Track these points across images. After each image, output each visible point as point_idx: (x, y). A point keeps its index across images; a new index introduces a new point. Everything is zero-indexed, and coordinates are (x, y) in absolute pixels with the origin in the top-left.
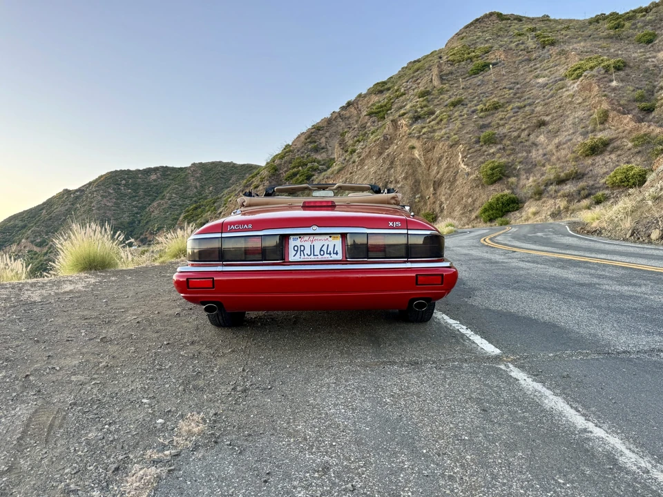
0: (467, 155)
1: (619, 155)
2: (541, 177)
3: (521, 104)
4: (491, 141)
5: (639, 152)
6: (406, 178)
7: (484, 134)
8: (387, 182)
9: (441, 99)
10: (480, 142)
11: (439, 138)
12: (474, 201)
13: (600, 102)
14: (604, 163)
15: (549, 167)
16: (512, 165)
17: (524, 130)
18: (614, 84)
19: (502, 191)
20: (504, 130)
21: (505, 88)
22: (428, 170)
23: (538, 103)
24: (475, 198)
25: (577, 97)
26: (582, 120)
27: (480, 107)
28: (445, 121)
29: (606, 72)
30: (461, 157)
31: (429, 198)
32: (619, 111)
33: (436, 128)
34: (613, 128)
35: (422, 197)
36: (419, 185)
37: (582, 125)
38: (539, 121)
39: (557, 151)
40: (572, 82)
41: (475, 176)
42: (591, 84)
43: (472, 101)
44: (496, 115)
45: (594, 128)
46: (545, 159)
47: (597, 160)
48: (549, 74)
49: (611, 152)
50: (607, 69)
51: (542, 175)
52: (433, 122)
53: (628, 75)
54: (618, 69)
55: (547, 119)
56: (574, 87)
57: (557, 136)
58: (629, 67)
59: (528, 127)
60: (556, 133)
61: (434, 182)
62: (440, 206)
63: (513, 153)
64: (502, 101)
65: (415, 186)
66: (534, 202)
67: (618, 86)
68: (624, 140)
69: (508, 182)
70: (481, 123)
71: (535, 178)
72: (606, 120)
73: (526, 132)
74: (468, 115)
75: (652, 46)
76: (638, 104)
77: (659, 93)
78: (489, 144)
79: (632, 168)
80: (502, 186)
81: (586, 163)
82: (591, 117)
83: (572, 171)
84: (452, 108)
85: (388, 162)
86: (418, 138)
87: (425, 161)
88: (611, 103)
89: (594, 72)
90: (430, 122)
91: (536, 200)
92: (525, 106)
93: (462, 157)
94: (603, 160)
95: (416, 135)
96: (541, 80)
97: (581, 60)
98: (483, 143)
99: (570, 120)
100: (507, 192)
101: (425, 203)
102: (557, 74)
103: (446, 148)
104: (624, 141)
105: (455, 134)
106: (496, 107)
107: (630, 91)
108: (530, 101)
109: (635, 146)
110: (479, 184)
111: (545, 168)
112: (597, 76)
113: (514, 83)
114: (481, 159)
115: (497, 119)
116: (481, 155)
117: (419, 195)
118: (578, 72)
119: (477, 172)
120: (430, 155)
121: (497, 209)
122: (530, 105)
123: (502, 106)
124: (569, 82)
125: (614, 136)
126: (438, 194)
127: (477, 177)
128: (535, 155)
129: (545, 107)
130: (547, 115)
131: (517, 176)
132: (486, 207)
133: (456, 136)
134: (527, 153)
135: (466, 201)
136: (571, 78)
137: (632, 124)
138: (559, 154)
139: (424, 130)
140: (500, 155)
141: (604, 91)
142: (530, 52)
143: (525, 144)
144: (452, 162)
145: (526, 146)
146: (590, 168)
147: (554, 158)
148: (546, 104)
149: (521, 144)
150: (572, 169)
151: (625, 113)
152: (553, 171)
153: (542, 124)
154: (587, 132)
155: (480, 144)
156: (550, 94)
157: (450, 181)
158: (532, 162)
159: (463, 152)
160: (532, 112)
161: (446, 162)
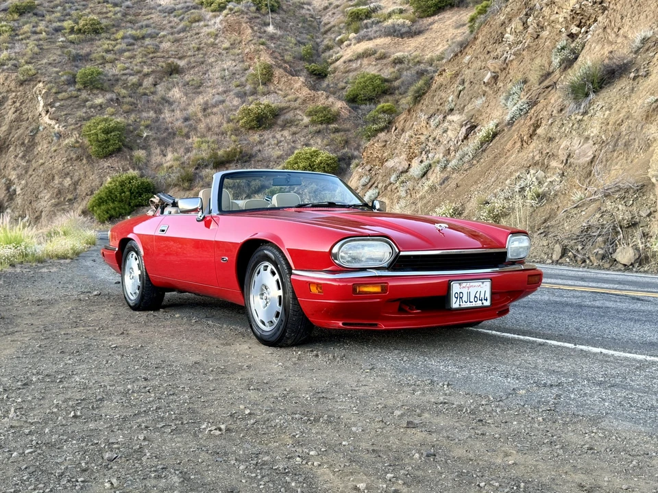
0: (54, 102)
1: (294, 133)
2: (185, 153)
3: (138, 33)
4: (94, 84)
5: (319, 132)
7: (82, 70)
10: (75, 82)
12: (75, 184)
13: (257, 51)
14: (276, 142)
15: (196, 139)
16: (135, 129)
17: (147, 75)
18: (271, 29)
19: (125, 170)
20: (113, 70)
21: (107, 2)
23: (164, 36)
24: (76, 178)
25: (221, 39)
26: (234, 74)
27: (67, 24)
29: (258, 9)
30: (42, 103)
32: (285, 69)
34: (280, 92)
37: (235, 82)
38: (169, 65)
39: (205, 116)
40: (211, 14)
41: (73, 140)
42: (240, 23)
43: (53, 12)
44: (98, 43)
45: (255, 88)
46: (186, 126)
47: (266, 137)
49: (283, 127)
50: (258, 5)
51: (188, 150)
53: (284, 21)
54: (273, 11)
55: (182, 63)
56: (217, 22)
57: (200, 93)
58: (283, 10)
59: (153, 72)
60: (198, 88)
62: (8, 189)
63: (133, 110)
64: (104, 22)
66: (182, 193)
67: (275, 34)
68: (298, 112)
69: (132, 157)
70: (74, 52)
71: (176, 154)
72: (269, 80)
73: (151, 80)
74: (48, 33)
76: (307, 65)
77: (327, 54)
78: (91, 90)
79: (316, 154)
80: (123, 163)
81: (251, 139)
82: (246, 72)
83: (235, 149)
84: (16, 16)
88: (272, 56)
89: (241, 7)
91: (185, 189)
92: (143, 38)
93: (46, 105)
94: (274, 137)
96: (163, 2)
98: (81, 86)
99: (215, 73)
100: (133, 173)
103: (13, 85)
104: (297, 114)
105: (27, 63)
106: (96, 30)
108: (149, 31)
109: (313, 122)
110: (80, 154)
111: (190, 140)
112: (247, 13)
114: (81, 113)
115: (99, 50)
116: (79, 107)
119: (76, 134)
121: (121, 201)
122: (152, 36)
123: (106, 29)
124: (206, 13)
125: (283, 105)
127: (77, 142)
128: (171, 117)
129: (176, 44)
130: (180, 58)
131: (145, 147)
132: (103, 195)
133: (30, 66)
134: (155, 112)
135: (61, 183)
136: (210, 9)
137: (306, 92)
138: (208, 121)
140: (112, 110)
141: (260, 37)
143: (151, 98)
144: (24, 111)
145: (153, 101)
146: (259, 147)
147: (202, 126)
148: (176, 41)
149: (145, 98)
150: (233, 146)
151: (294, 73)
152: (204, 146)
153: (174, 70)
154: (245, 94)
155: (77, 86)
156: (181, 26)
157: (23, 144)
158: (167, 129)
159: (46, 96)
160: (157, 49)
161: (13, 110)
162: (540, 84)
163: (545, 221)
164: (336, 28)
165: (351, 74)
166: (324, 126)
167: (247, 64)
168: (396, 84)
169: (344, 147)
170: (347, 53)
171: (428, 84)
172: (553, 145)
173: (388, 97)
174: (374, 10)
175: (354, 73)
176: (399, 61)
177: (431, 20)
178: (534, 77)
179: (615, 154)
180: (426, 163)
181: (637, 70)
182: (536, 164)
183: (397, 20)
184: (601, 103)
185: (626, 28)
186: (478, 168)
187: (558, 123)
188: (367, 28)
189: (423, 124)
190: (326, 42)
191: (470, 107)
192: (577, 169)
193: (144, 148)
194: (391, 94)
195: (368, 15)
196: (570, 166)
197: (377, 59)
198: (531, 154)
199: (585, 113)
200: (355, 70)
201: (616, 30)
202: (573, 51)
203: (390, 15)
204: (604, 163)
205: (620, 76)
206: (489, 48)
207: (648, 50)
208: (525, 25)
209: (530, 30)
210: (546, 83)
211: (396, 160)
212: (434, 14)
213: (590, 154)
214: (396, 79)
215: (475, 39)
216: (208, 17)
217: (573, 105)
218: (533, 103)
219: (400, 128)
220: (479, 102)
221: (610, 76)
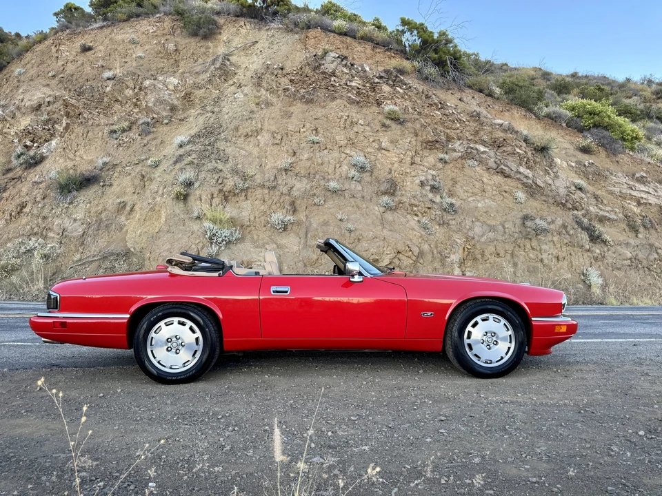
162: (3, 175)
163: (54, 274)
172: (48, 222)
179: (100, 232)
181: (104, 181)
182: (36, 234)
184: (82, 198)
187: (49, 207)
192: (72, 239)
196: (65, 237)
198: (29, 227)
199: (70, 204)
202: (33, 158)
204: (93, 237)
205: (93, 183)
207: (108, 170)
210: (10, 175)
213: (80, 230)
217: (60, 197)
218: (3, 189)
221: (86, 182)
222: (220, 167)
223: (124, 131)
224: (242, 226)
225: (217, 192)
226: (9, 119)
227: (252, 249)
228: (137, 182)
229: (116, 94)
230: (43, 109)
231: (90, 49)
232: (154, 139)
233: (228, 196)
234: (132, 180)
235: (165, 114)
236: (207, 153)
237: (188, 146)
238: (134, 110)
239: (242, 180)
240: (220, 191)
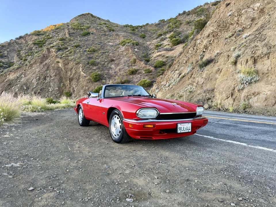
0: (84, 68)
1: (141, 76)
3: (104, 51)
4: (94, 64)
5: (147, 75)
6: (55, 75)
7: (91, 61)
8: (46, 77)
9: (70, 43)
10: (89, 64)
11: (71, 59)
13: (132, 55)
14: (136, 78)
16: (103, 75)
17: (106, 62)
18: (136, 50)
19: (100, 85)
20: (98, 61)
21: (97, 44)
22: (66, 73)
23: (110, 52)
24: (89, 87)
25: (124, 52)
26: (127, 61)
27: (88, 49)
28: (72, 53)
29: (133, 45)
30: (81, 69)
31: (67, 85)
32: (139, 60)
33: (69, 55)
34: (138, 65)
35: (64, 85)
36: (62, 79)
37: (127, 63)
39: (119, 72)
40: (122, 46)
42: (128, 49)
43: (84, 47)
44: (95, 54)
45: (132, 65)
46: (115, 74)
47: (134, 77)
48: (113, 42)
49: (138, 74)
50: (133, 44)
51: (115, 80)
52: (67, 53)
53: (139, 48)
54: (137, 45)
55: (114, 59)
56: (123, 48)
58: (139, 45)
59: (107, 61)
60: (118, 65)
61: (70, 78)
62: (73, 89)
63: (102, 70)
64: (96, 49)
65: (60, 79)
66: (113, 91)
69: (102, 82)
70: (89, 56)
71: (112, 81)
72: (135, 62)
73: (107, 63)
74: (83, 52)
75: (145, 39)
76: (144, 58)
77: (150, 56)
79: (146, 81)
80: (100, 83)
81: (130, 77)
82: (130, 60)
84: (75, 48)
85: (46, 67)
86: (61, 58)
87: (65, 69)
88: (136, 56)
89: (129, 44)
90: (66, 52)
91: (114, 90)
92: (105, 53)
93: (82, 69)
94: (136, 76)
95: (60, 57)
96: (110, 44)
97: (124, 39)
99: (122, 61)
100: (102, 86)
101: (66, 88)
102: (116, 42)
103: (74, 64)
104: (142, 71)
105: (78, 59)
106: (94, 51)
107: (141, 54)
108: (107, 51)
109: (146, 73)
110: (90, 81)
111: (116, 78)
112: (130, 46)
113: (100, 43)
114: (90, 71)
115: (95, 56)
116: (90, 70)
117: (62, 84)
118: (124, 43)
119: (89, 76)
120: (67, 66)
122: (107, 52)
123: (97, 51)
125: (139, 68)
126: (72, 84)
127: (89, 78)
128: (111, 72)
129: (113, 54)
130: (114, 57)
133: (78, 60)
134: (108, 71)
135: (85, 88)
136: (121, 45)
137: (144, 65)
138: (120, 73)
139: (63, 55)
140: (98, 70)
141: (133, 52)
142: (105, 32)
143: (107, 67)
144: (77, 71)
145: (107, 68)
146: (132, 79)
147: (119, 74)
148: (113, 53)
149: (105, 67)
150: (126, 79)
151: (141, 61)
152: (119, 79)
153: (112, 60)
154: (129, 66)
155: (89, 65)
156: (114, 49)
157: (77, 79)
158: (110, 75)
159: (82, 67)
160: (109, 55)
161: (74, 71)
162: (196, 64)
163: (191, 98)
164: (152, 49)
165: (156, 61)
166: (148, 74)
167: (130, 58)
168: (166, 63)
169: (153, 79)
170: (155, 55)
171: (172, 63)
172: (195, 79)
173: (164, 66)
174: (162, 44)
175: (156, 60)
176: (167, 57)
177: (176, 46)
178: (194, 62)
179: (208, 82)
180: (169, 83)
181: (215, 61)
182: (190, 84)
183: (167, 47)
184: (206, 69)
185: (215, 50)
186: (179, 85)
187: (196, 74)
188: (160, 49)
189: (170, 73)
190: (150, 53)
191: (180, 69)
192: (199, 85)
193: (105, 79)
194: (165, 65)
195: (160, 46)
197: (162, 57)
198: (190, 81)
199: (202, 71)
200: (157, 59)
201: (213, 51)
202: (203, 56)
203: (166, 46)
204: (206, 84)
205: (211, 62)
206: (186, 54)
207: (218, 56)
208: (194, 49)
209: (195, 50)
211: (164, 82)
212: (177, 45)
213: (203, 82)
214: (167, 62)
215: (184, 52)
216: (121, 47)
217: (200, 70)
218: (193, 69)
219: (165, 74)
220: (182, 68)
221: (208, 62)
222: (258, 44)
223: (230, 37)
224: (263, 74)
225: (250, 58)
226: (201, 43)
227: (263, 86)
228: (226, 59)
229: (231, 21)
230: (210, 36)
231: (229, 4)
232: (240, 37)
233: (257, 59)
234: (224, 59)
235: (249, 23)
236: (255, 39)
237: (249, 37)
238: (237, 26)
239: (268, 49)
240: (252, 57)
